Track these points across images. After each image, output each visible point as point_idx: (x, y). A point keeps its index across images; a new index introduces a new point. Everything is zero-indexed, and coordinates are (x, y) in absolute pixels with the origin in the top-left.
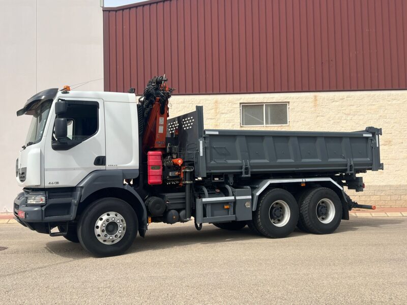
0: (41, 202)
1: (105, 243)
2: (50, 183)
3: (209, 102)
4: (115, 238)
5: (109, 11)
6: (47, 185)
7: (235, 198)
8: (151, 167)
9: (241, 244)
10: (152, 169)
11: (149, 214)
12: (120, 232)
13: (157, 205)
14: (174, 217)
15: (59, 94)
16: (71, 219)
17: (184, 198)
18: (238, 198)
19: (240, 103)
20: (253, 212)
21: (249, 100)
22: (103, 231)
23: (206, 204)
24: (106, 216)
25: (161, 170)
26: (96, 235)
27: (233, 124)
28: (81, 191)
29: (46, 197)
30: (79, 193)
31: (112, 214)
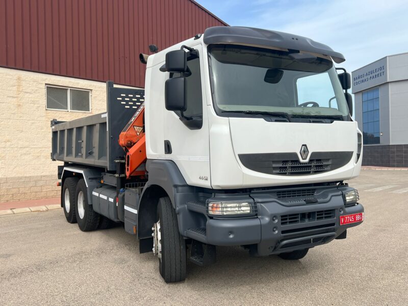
3: (11, 77)
19: (46, 84)
21: (55, 82)
27: (38, 105)
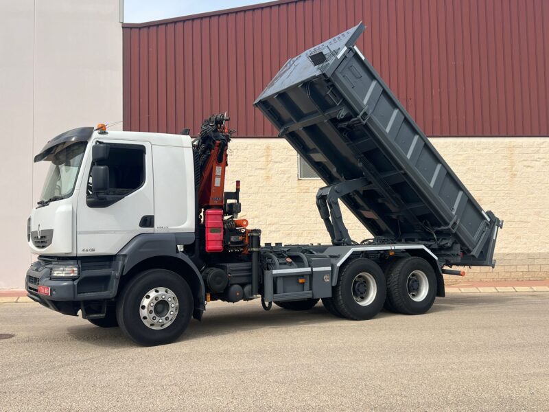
0: (72, 275)
1: (153, 328)
2: (84, 250)
3: (259, 147)
4: (165, 321)
5: (131, 28)
6: (80, 253)
7: (312, 270)
8: (209, 230)
9: (320, 328)
10: (211, 232)
11: (208, 290)
12: (172, 313)
13: (218, 278)
14: (238, 294)
15: (96, 135)
16: (111, 297)
17: (250, 270)
18: (315, 269)
20: (333, 287)
22: (151, 312)
23: (277, 277)
24: (154, 292)
25: (222, 234)
26: (142, 317)
27: (289, 175)
28: (123, 261)
29: (79, 268)
30: (120, 263)
31: (162, 290)
